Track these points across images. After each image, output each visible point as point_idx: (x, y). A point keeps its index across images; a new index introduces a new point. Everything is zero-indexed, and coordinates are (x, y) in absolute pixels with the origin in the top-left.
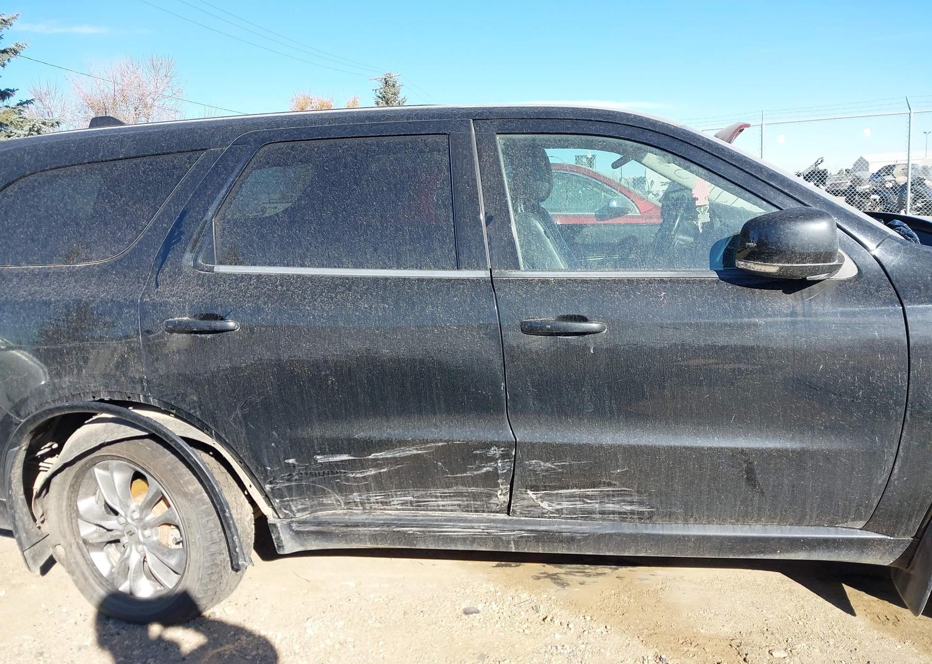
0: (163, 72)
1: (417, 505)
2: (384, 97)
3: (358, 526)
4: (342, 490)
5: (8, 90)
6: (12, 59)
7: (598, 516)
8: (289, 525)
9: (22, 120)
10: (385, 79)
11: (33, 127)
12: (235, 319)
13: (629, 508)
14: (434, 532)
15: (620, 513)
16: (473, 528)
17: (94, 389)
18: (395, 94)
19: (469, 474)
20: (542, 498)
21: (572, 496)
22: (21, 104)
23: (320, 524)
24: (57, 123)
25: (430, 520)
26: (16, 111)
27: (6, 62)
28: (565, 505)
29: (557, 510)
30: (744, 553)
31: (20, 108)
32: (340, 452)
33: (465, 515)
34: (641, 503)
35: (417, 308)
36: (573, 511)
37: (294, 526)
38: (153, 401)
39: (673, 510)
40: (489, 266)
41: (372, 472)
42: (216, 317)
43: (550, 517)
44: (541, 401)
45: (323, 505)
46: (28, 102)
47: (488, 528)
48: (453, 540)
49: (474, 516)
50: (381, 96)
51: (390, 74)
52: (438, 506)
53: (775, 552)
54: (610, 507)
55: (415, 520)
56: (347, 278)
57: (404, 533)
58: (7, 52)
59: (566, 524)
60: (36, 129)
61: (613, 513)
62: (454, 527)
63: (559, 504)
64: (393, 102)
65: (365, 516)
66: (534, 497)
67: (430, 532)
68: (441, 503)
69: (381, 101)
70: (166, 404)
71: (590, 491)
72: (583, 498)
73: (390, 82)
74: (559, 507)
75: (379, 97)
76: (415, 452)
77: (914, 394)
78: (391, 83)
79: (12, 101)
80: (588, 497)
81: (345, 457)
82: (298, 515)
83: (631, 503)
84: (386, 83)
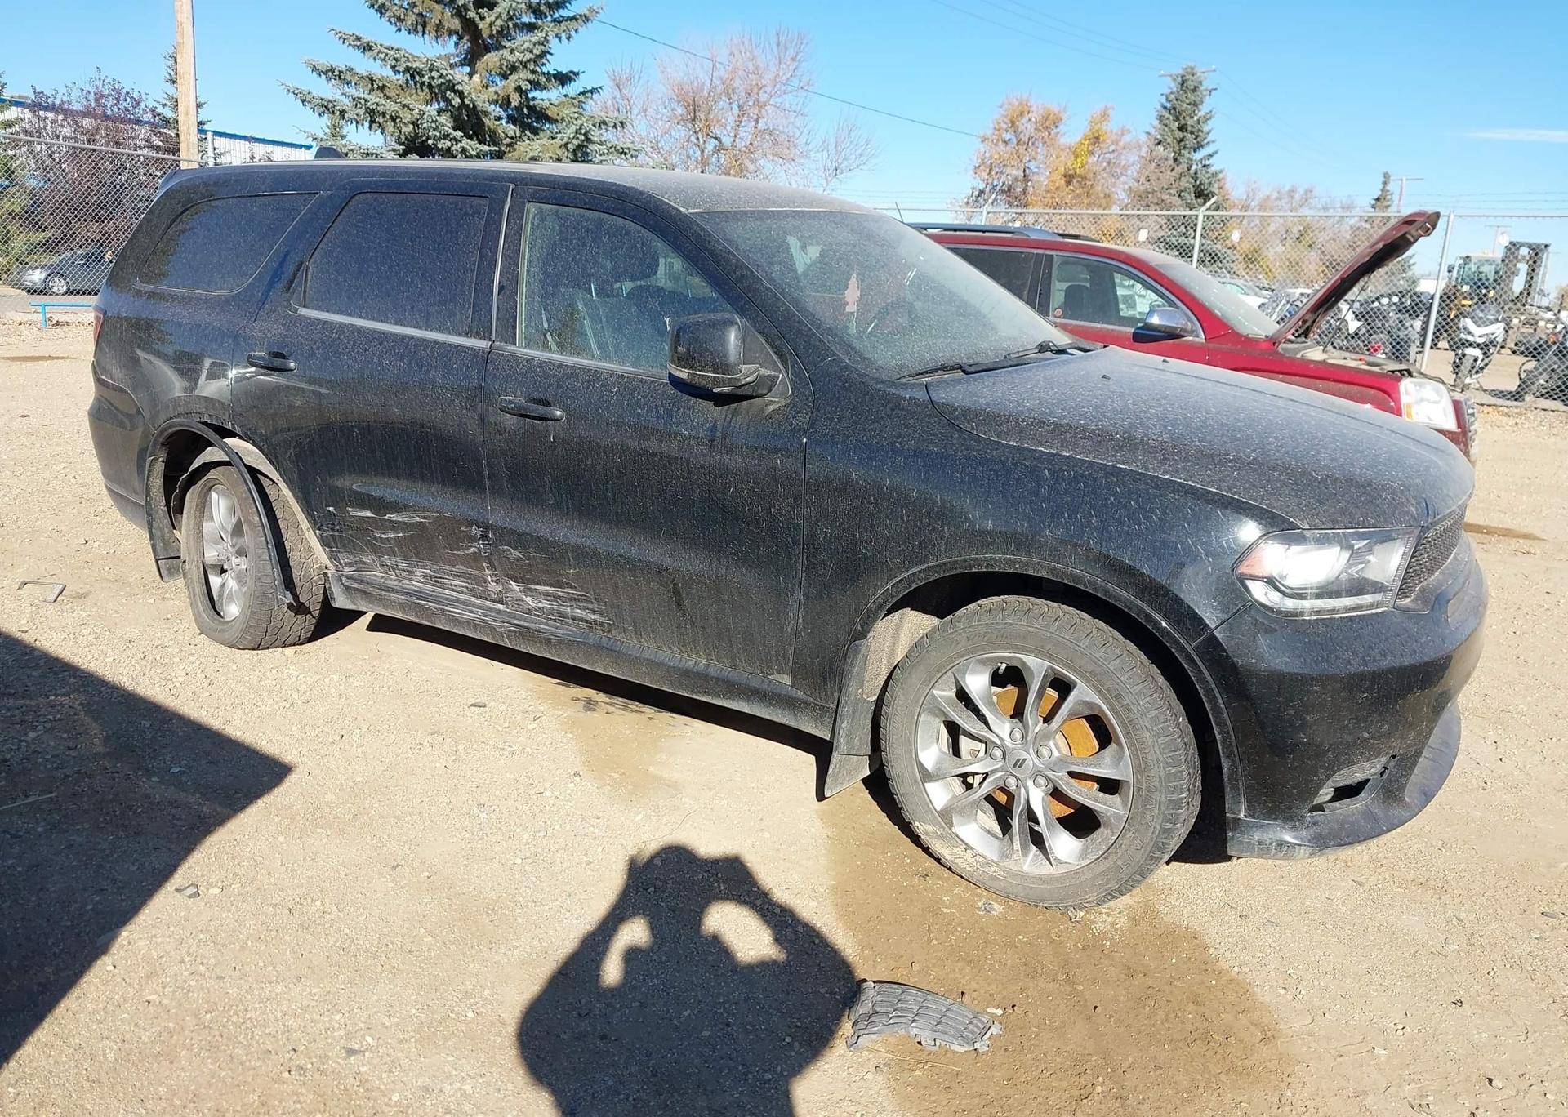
0: (791, 52)
1: (436, 581)
2: (1174, 109)
3: (388, 591)
4: (376, 550)
5: (572, 72)
6: (580, 30)
7: (571, 621)
8: (339, 578)
9: (576, 115)
10: (1182, 77)
11: (581, 128)
12: (295, 361)
13: (593, 617)
14: (444, 610)
15: (587, 621)
16: (472, 612)
17: (199, 411)
18: (1195, 104)
19: (461, 552)
20: (526, 591)
21: (547, 594)
22: (583, 93)
23: (362, 582)
24: (621, 123)
25: (442, 598)
26: (576, 102)
27: (573, 33)
28: (545, 604)
29: (539, 608)
30: (692, 692)
31: (582, 98)
32: (363, 506)
33: (472, 599)
34: (601, 614)
35: (424, 370)
36: (551, 612)
37: (343, 579)
38: (238, 430)
39: (626, 626)
40: (493, 338)
41: (391, 535)
42: (284, 357)
43: (535, 615)
44: (513, 485)
45: (365, 563)
46: (592, 91)
47: (484, 615)
48: (460, 622)
49: (479, 601)
50: (1169, 105)
51: (1192, 69)
52: (451, 585)
53: (717, 696)
54: (579, 613)
55: (431, 595)
56: (384, 333)
57: (423, 606)
58: (576, 19)
59: (546, 624)
60: (583, 131)
61: (582, 620)
62: (458, 608)
63: (540, 602)
64: (1187, 118)
65: (396, 583)
66: (517, 588)
67: (441, 609)
68: (454, 582)
69: (1167, 115)
70: (246, 434)
71: (560, 591)
72: (557, 598)
73: (1189, 82)
74: (540, 605)
75: (1165, 108)
76: (418, 520)
77: (807, 536)
78: (1191, 85)
79: (573, 89)
80: (559, 597)
81: (368, 514)
82: (346, 569)
83: (594, 611)
84: (1182, 84)
